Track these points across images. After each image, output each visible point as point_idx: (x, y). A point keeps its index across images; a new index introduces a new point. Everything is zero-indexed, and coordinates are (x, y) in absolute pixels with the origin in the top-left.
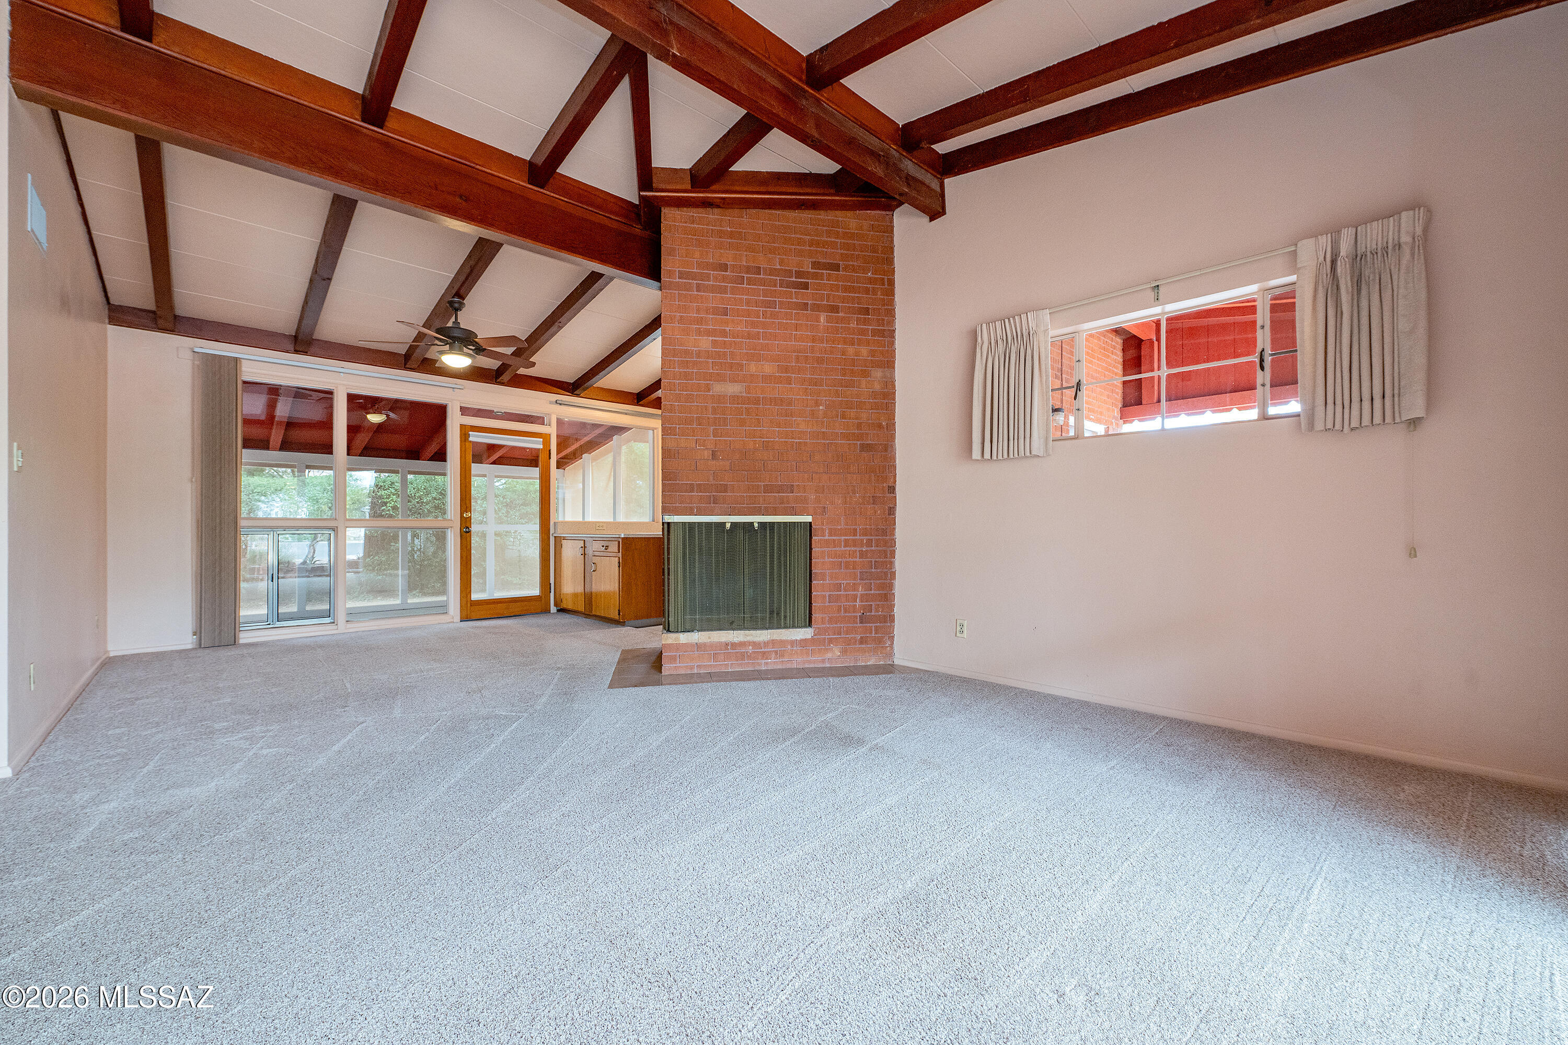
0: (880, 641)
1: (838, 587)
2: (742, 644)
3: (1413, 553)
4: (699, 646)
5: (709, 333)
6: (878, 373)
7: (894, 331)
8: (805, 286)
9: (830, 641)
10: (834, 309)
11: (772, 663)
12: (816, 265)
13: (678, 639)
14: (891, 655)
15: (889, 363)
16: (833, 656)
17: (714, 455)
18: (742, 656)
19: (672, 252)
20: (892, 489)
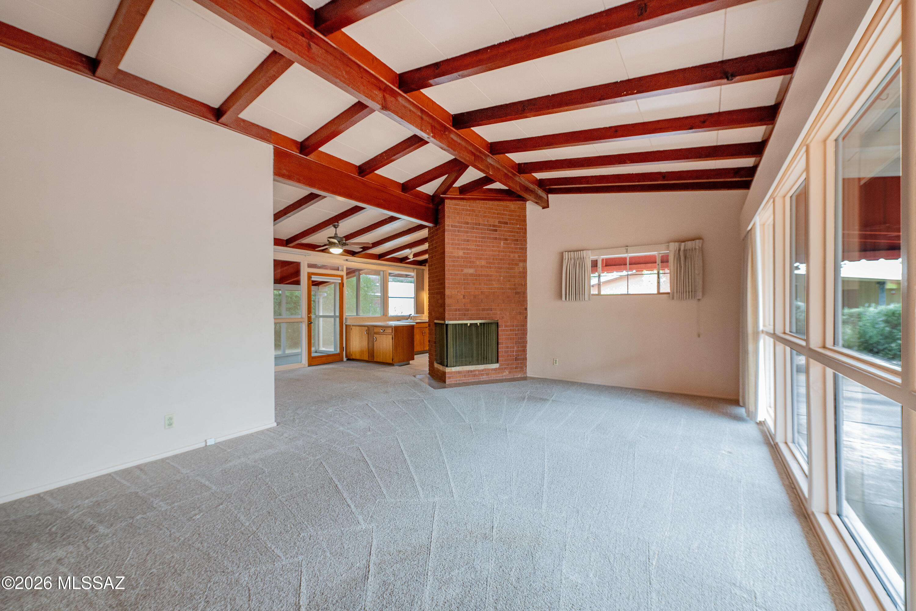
0: (522, 368)
1: (508, 347)
2: (474, 371)
3: (699, 336)
4: (459, 372)
5: (463, 249)
6: (521, 264)
7: (527, 248)
8: (496, 231)
9: (505, 368)
10: (506, 239)
11: (485, 378)
12: (499, 222)
13: (451, 370)
14: (526, 373)
15: (525, 261)
16: (506, 374)
17: (464, 297)
18: (475, 375)
19: (449, 217)
20: (526, 309)
